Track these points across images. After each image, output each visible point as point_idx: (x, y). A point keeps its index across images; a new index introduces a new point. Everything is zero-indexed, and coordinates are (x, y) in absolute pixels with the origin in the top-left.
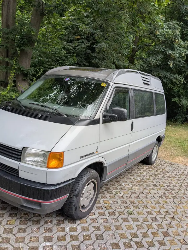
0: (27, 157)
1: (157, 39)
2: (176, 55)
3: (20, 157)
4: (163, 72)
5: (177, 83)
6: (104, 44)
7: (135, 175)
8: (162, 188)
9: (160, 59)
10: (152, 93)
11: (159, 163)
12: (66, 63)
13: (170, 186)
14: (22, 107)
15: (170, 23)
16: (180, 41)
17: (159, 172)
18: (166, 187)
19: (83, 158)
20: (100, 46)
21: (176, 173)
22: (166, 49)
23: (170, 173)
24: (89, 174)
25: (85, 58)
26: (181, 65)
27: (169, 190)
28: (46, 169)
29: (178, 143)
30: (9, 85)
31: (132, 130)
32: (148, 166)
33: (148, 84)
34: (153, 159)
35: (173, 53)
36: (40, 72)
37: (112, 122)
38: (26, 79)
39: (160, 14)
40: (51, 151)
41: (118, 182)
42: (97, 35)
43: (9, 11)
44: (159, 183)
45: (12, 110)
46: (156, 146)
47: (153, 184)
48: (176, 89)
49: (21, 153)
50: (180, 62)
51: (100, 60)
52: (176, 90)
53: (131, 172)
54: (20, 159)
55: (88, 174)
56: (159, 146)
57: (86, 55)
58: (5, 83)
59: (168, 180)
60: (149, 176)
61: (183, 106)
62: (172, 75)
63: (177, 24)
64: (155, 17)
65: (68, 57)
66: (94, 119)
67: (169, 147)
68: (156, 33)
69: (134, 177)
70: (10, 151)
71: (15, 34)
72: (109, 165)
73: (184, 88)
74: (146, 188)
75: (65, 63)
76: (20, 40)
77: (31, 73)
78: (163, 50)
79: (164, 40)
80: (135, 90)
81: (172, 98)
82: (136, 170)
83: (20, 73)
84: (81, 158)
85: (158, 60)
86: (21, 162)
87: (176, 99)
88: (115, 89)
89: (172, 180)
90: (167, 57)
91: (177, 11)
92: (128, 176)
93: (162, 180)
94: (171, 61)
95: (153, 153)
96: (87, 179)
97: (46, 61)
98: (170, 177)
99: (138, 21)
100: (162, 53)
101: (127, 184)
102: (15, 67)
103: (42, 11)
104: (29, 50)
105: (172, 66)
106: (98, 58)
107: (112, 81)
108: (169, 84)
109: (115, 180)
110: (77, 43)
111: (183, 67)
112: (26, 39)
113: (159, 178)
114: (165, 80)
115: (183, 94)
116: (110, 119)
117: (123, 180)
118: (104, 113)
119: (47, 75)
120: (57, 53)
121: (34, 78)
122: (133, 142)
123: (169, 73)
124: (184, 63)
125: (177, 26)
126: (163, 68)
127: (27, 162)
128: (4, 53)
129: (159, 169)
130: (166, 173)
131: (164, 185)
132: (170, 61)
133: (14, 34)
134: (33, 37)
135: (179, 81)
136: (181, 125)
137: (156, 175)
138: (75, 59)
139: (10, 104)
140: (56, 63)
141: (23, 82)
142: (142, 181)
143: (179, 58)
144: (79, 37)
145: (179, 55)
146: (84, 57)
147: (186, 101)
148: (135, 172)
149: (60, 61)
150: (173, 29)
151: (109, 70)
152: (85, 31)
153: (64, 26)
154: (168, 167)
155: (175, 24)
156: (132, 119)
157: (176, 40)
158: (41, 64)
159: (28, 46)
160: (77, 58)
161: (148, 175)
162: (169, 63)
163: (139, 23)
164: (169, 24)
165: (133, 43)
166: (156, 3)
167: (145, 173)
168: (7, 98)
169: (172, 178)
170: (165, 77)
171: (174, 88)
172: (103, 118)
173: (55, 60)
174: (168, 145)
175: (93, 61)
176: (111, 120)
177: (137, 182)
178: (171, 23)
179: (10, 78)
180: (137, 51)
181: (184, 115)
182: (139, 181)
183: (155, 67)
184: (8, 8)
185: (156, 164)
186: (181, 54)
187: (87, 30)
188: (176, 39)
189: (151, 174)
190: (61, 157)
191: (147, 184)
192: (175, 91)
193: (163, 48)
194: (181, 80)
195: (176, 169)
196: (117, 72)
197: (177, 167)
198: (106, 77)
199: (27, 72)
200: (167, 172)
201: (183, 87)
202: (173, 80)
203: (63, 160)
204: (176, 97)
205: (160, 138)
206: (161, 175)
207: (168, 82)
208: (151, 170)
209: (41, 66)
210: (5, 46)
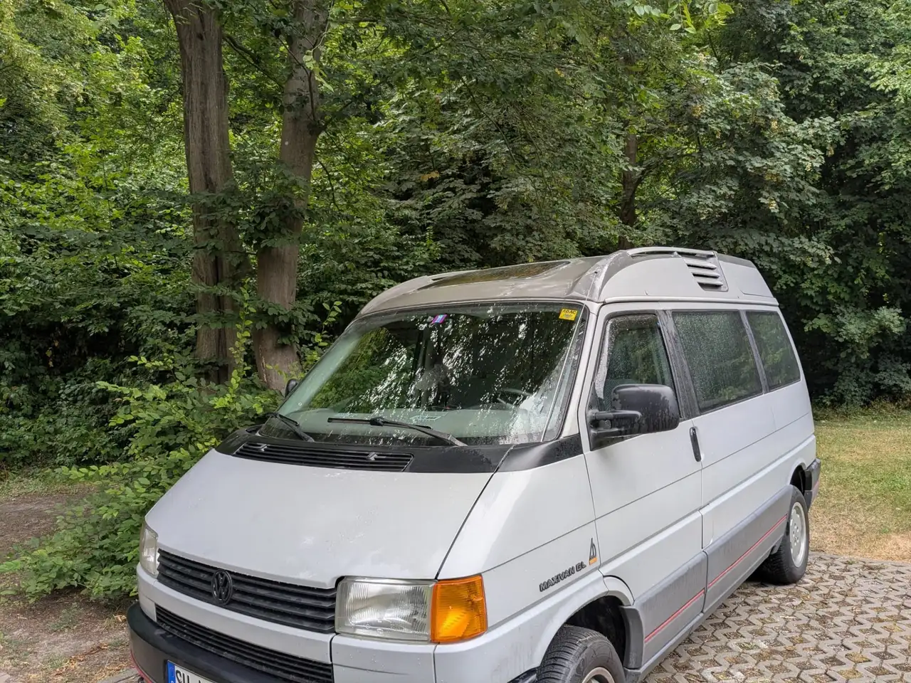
0: (355, 611)
1: (703, 130)
2: (782, 168)
3: (329, 616)
4: (751, 236)
5: (811, 264)
6: (521, 180)
7: (744, 630)
8: (862, 668)
9: (729, 193)
10: (736, 313)
11: (824, 572)
12: (405, 267)
13: (892, 656)
14: (307, 436)
15: (737, 70)
16: (785, 121)
17: (834, 608)
18: (876, 662)
19: (551, 589)
20: (510, 189)
21: (901, 600)
22: (741, 158)
23: (878, 604)
24: (581, 650)
25: (464, 237)
26: (807, 202)
27: (892, 669)
28: (429, 648)
29: (874, 482)
30: (235, 373)
31: (698, 458)
32: (782, 591)
33: (716, 287)
34: (798, 560)
35: (770, 164)
36: (334, 310)
37: (623, 439)
38: (289, 343)
39: (697, 49)
40: (436, 578)
41: (686, 668)
42: (495, 156)
43: (209, 139)
44: (843, 652)
45: (276, 455)
46: (797, 507)
47: (822, 656)
48: (810, 287)
49: (333, 599)
50: (799, 191)
51: (517, 235)
52: (812, 289)
53: (723, 624)
54: (332, 622)
55: (577, 649)
56: (807, 506)
57: (464, 227)
58: (218, 368)
59: (879, 633)
60: (798, 626)
61: (852, 341)
62: (784, 240)
63: (762, 69)
64: (684, 63)
65: (407, 244)
66: (561, 438)
67: (843, 502)
68: (694, 113)
69: (739, 640)
70: (294, 599)
71: (238, 204)
72: (644, 605)
73: (839, 276)
74: (798, 677)
75: (401, 267)
76: (254, 222)
77: (302, 320)
78: (732, 163)
79: (729, 127)
80: (675, 313)
81: (805, 321)
82: (742, 610)
83: (265, 326)
84: (541, 590)
85: (723, 196)
86: (337, 634)
87: (821, 322)
88: (610, 322)
89: (891, 631)
90: (751, 183)
91: (749, 27)
92: (718, 639)
93: (853, 635)
94: (768, 192)
95: (792, 536)
96: (578, 669)
97: (337, 270)
98: (880, 621)
99: (631, 88)
100: (731, 171)
101: (720, 673)
102: (249, 311)
103: (312, 118)
104: (288, 247)
105: (777, 211)
106: (508, 231)
107: (596, 299)
108: (781, 273)
109: (671, 661)
110: (429, 196)
111: (814, 205)
112: (273, 215)
113: (838, 630)
114: (765, 263)
115: (844, 299)
116: (616, 429)
117: (704, 658)
118: (590, 413)
119: (367, 318)
120: (369, 238)
121: (313, 333)
122: (711, 502)
123: (773, 235)
124: (818, 191)
125: (762, 76)
126: (744, 223)
127: (359, 631)
128: (207, 270)
129: (829, 596)
130: (860, 607)
131: (867, 653)
132: (765, 194)
133: (233, 204)
134: (294, 202)
135: (817, 259)
136: (863, 414)
137: (822, 620)
138: (432, 248)
139: (258, 434)
140: (372, 271)
141: (279, 353)
142: (777, 652)
143: (797, 179)
144: (435, 175)
145: (795, 168)
146: (459, 235)
147: (861, 321)
148: (738, 618)
149: (382, 265)
150: (750, 88)
151: (574, 263)
152: (450, 151)
153: (381, 150)
154: (861, 581)
155: (754, 70)
156: (689, 418)
157: (772, 120)
158: (320, 283)
159: (284, 235)
160: (439, 243)
161: (792, 626)
162: (762, 200)
163: (637, 92)
164: (734, 75)
165: (628, 159)
166: (689, 21)
167: (779, 618)
168: (234, 416)
169: (891, 624)
170: (762, 251)
171: (803, 285)
172: (593, 431)
173: (366, 263)
174: (839, 497)
175: (495, 243)
176: (620, 433)
177: (760, 657)
178: (742, 70)
179: (236, 349)
180: (640, 181)
181: (867, 375)
182: (765, 654)
183: (716, 223)
184: (205, 128)
185: (814, 577)
186: (798, 164)
187: (458, 149)
188: (770, 116)
189: (805, 621)
190: (476, 593)
191: (797, 660)
192: (810, 292)
193: (730, 155)
194: (821, 253)
195: (894, 586)
196: (603, 266)
197: (899, 577)
198: (572, 289)
199: (290, 320)
200: (865, 600)
201: (836, 276)
202: (792, 257)
203: (483, 603)
204: (819, 312)
205: (803, 472)
206: (844, 618)
207: (774, 267)
208: (797, 602)
209: (323, 290)
210: (208, 248)
